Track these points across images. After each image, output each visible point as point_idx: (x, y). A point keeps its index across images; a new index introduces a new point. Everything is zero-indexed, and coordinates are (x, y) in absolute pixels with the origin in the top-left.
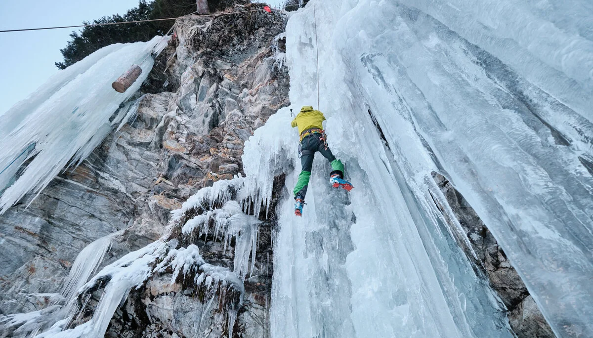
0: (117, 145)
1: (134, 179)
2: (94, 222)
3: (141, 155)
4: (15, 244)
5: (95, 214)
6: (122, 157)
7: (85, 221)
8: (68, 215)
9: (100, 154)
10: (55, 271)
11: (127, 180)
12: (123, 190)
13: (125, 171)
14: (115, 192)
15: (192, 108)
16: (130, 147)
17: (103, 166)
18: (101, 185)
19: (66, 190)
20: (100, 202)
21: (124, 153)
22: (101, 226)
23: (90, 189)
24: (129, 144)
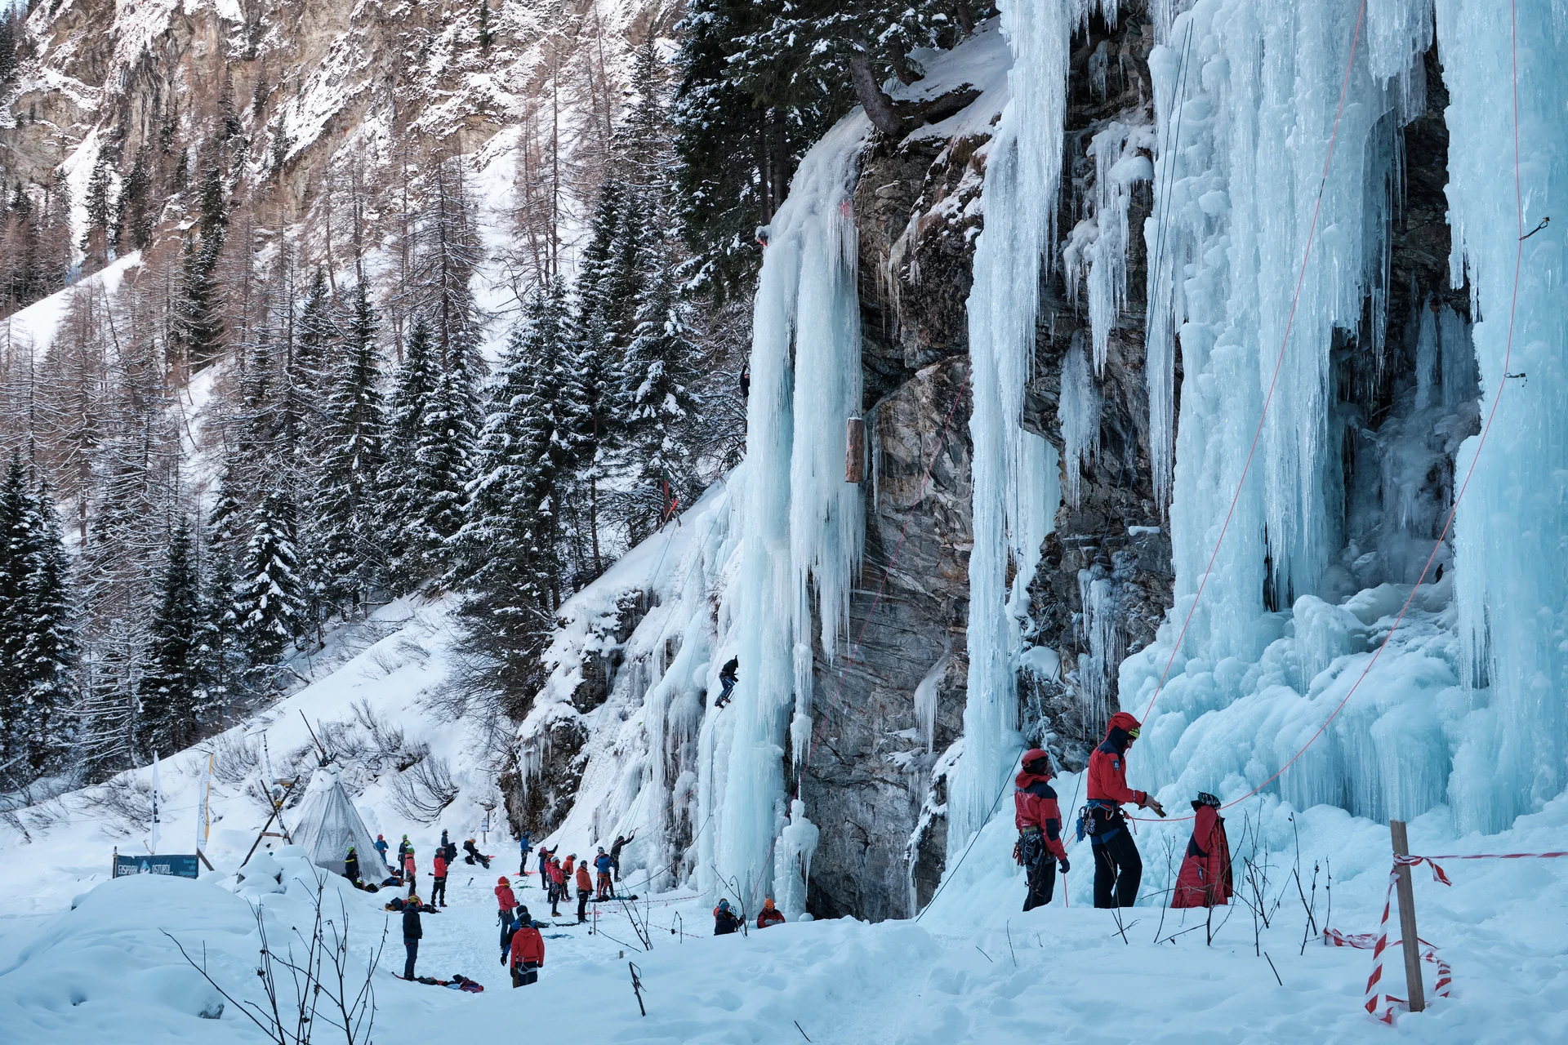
0: (884, 517)
1: (926, 569)
2: (910, 637)
3: (919, 525)
4: (852, 675)
5: (908, 628)
6: (900, 537)
7: (899, 640)
8: (881, 636)
9: (873, 542)
10: (901, 705)
11: (918, 574)
12: (921, 589)
13: (911, 560)
14: (914, 593)
15: (952, 476)
16: (900, 517)
17: (884, 557)
18: (895, 586)
19: (866, 607)
20: (904, 613)
21: (897, 526)
22: (919, 641)
23: (885, 596)
24: (898, 511)
